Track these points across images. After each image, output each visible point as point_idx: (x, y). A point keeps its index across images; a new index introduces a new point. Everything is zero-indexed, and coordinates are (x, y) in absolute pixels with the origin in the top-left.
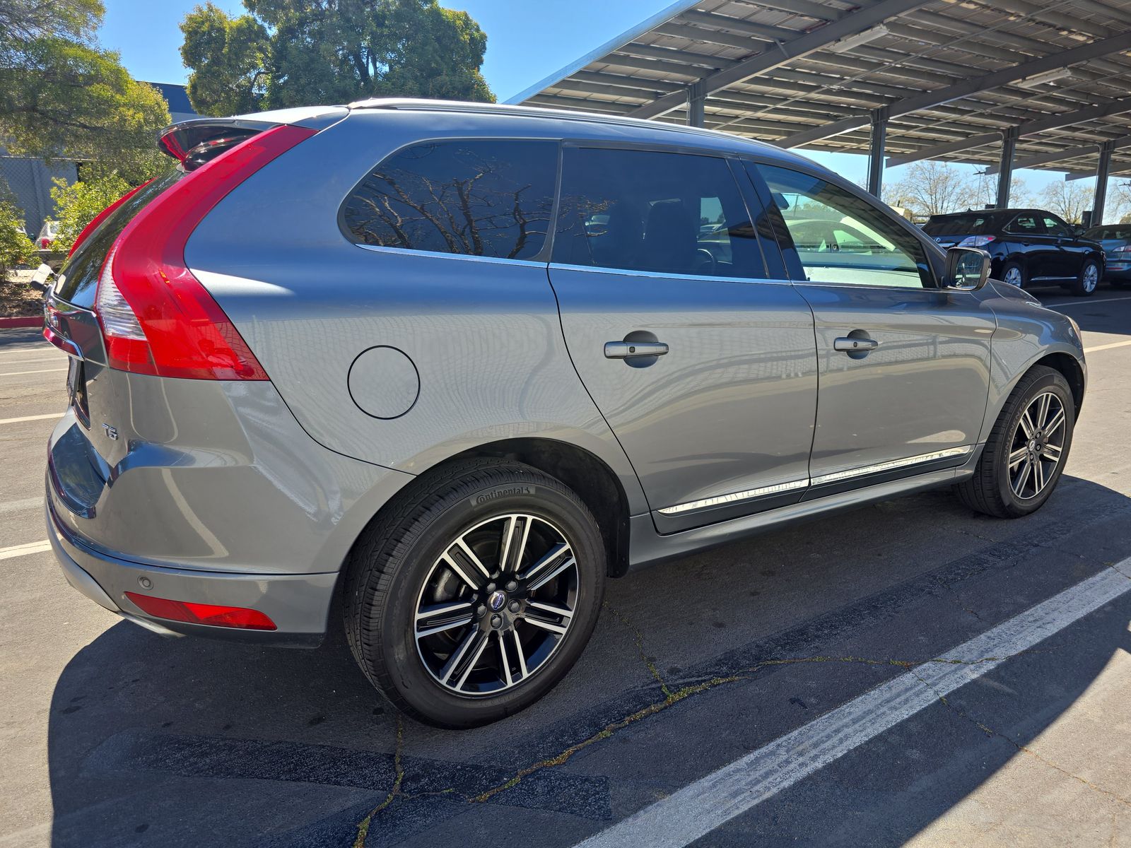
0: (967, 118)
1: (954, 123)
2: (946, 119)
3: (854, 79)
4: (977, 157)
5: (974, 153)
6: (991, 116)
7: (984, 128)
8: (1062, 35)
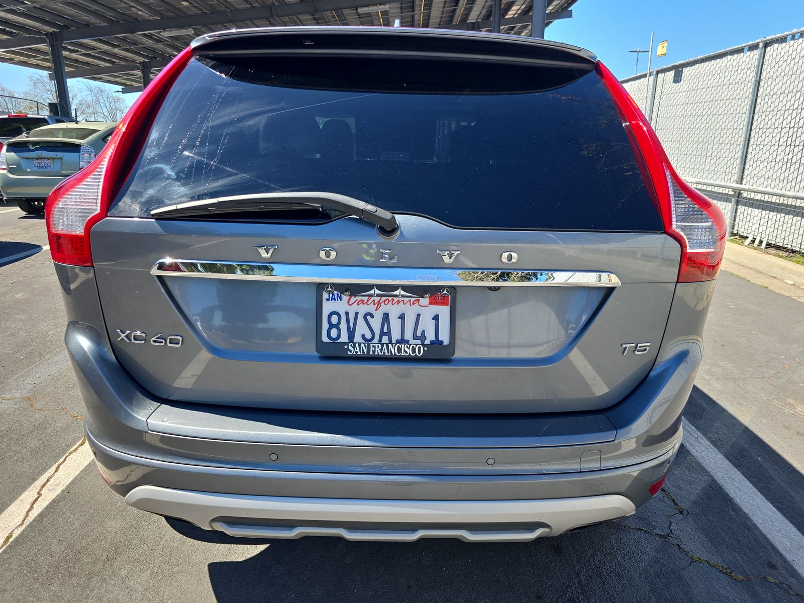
0: (116, 51)
1: (105, 53)
2: (100, 49)
3: (34, 5)
4: (117, 79)
5: (115, 77)
6: (133, 52)
7: (124, 59)
8: (182, 4)
